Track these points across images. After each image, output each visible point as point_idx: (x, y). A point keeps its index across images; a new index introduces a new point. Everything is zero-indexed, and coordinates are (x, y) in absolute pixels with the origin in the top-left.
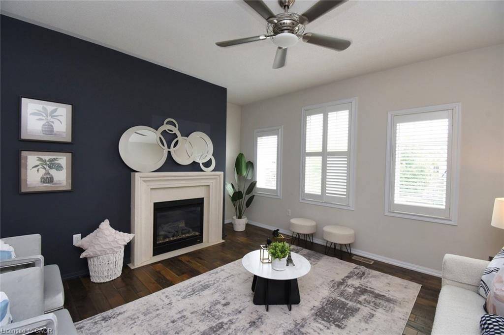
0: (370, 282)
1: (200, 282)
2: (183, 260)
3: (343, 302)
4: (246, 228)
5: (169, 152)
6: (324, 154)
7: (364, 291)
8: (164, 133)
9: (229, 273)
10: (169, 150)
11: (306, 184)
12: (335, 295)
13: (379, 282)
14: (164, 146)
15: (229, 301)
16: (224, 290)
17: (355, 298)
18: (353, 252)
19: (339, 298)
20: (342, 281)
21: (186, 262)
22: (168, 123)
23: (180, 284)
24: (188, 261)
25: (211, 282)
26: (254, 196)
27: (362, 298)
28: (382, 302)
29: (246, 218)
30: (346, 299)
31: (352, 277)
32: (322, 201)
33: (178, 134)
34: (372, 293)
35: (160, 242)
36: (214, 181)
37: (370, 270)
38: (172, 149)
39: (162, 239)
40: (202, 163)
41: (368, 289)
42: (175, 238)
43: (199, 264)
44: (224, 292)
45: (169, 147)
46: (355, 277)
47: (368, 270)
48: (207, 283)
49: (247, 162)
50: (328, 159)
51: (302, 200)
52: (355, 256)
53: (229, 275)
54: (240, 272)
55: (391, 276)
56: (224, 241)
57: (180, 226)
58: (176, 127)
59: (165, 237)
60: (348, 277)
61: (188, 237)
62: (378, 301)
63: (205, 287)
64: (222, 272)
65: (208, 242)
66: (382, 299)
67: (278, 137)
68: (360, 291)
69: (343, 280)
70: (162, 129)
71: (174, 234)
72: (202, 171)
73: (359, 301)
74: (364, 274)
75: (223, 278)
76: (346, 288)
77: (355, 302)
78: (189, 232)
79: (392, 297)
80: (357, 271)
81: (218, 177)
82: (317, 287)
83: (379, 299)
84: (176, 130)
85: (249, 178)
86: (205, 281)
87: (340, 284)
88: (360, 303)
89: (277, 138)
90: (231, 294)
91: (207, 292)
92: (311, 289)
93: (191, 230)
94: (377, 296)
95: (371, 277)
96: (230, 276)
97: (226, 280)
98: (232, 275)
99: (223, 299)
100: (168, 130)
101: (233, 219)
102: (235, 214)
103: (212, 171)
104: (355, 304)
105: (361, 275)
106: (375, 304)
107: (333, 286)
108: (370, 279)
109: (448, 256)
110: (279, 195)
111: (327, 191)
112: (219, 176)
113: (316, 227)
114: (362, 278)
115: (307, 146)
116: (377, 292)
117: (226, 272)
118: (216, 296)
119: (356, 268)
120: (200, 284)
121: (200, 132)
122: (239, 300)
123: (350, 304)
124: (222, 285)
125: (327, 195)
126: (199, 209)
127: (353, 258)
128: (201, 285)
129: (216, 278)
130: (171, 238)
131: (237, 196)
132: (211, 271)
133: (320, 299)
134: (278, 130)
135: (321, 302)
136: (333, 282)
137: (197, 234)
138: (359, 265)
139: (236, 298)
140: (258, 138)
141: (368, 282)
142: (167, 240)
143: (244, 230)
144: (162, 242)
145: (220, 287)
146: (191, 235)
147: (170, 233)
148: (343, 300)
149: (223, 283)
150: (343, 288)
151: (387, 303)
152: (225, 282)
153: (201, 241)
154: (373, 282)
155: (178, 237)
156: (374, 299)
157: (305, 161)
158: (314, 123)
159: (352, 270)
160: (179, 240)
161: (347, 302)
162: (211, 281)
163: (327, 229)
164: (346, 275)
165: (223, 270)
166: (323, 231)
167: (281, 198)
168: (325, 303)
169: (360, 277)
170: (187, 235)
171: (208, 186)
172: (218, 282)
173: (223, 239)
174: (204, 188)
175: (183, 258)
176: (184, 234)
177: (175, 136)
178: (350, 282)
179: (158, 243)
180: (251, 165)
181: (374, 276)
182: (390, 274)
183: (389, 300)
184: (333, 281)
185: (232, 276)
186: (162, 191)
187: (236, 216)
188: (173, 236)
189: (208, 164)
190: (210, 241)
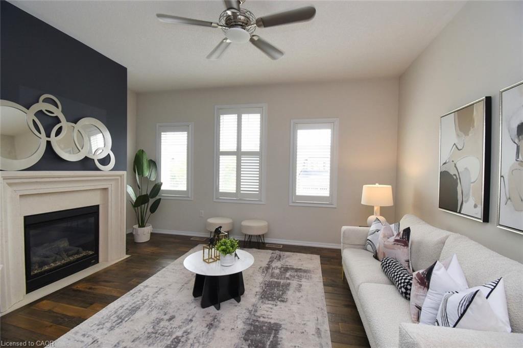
0: (287, 262)
1: (123, 306)
2: (81, 289)
3: (276, 282)
4: (150, 238)
5: (49, 143)
6: (239, 153)
7: (286, 269)
8: (40, 114)
9: (157, 287)
10: (48, 139)
11: (220, 183)
12: (268, 279)
13: (294, 260)
14: (40, 133)
15: (173, 314)
16: (161, 306)
17: (283, 276)
18: (266, 241)
19: (272, 279)
20: (267, 266)
21: (87, 290)
22: (45, 100)
23: (96, 316)
24: (90, 288)
25: (138, 303)
26: (160, 199)
27: (288, 275)
28: (302, 274)
29: (151, 226)
30: (277, 279)
31: (273, 260)
32: (238, 198)
33: (62, 117)
34: (293, 269)
35: (36, 272)
36: (113, 183)
37: (284, 253)
38: (53, 138)
39: (37, 267)
40: (98, 160)
41: (289, 267)
42: (58, 264)
43: (109, 288)
44: (161, 307)
45: (48, 135)
46: (275, 260)
47: (282, 253)
48: (134, 305)
49: (149, 161)
50: (242, 159)
51: (216, 199)
52: (267, 245)
53: (158, 289)
54: (170, 283)
55: (298, 254)
56: (128, 256)
57: (62, 246)
58: (58, 107)
59: (42, 264)
60: (271, 261)
61: (78, 260)
62: (299, 274)
63: (134, 310)
64: (147, 289)
65: (107, 261)
66: (301, 272)
67: (188, 134)
68: (284, 270)
69: (267, 264)
70: (36, 108)
71: (56, 258)
72: (98, 169)
73: (287, 278)
74: (280, 256)
75: (151, 294)
76: (274, 270)
77: (284, 279)
78: (78, 253)
79: (306, 269)
80: (275, 255)
81: (119, 178)
82: (251, 276)
83: (300, 272)
84: (58, 112)
85: (153, 179)
86: (130, 304)
87: (268, 268)
88: (288, 278)
89: (186, 135)
90: (171, 307)
91: (138, 315)
92: (247, 279)
93: (81, 249)
94: (297, 270)
95: (286, 258)
96: (160, 290)
97: (156, 295)
98: (161, 288)
99: (165, 315)
100: (46, 110)
101: (134, 228)
102: (137, 222)
103: (111, 170)
104: (285, 281)
105: (279, 258)
106: (298, 276)
107: (263, 272)
108: (287, 259)
109: (344, 228)
110: (190, 196)
111: (242, 189)
112: (121, 176)
113: (233, 224)
114: (281, 260)
115: (221, 145)
116: (295, 267)
117: (152, 287)
118: (154, 315)
119: (273, 253)
120: (125, 308)
121: (94, 119)
122: (184, 310)
123: (282, 281)
124: (154, 301)
125: (242, 192)
126: (92, 220)
127: (267, 246)
128: (127, 309)
129: (143, 296)
130: (53, 265)
131: (141, 200)
132: (131, 291)
133: (259, 285)
134: (188, 126)
135: (260, 287)
136: (262, 269)
137: (91, 253)
138: (274, 250)
139: (179, 309)
140: (162, 133)
141: (286, 262)
142: (47, 268)
143: (148, 240)
144: (39, 271)
145: (153, 305)
146: (81, 255)
147: (47, 257)
148: (276, 280)
149: (155, 299)
150: (270, 271)
151: (305, 274)
152: (156, 297)
153: (97, 261)
154: (289, 261)
155: (63, 262)
156: (296, 274)
157: (219, 160)
158: (228, 122)
159: (271, 255)
160: (64, 265)
161: (279, 281)
162: (139, 301)
163: (245, 223)
164: (268, 260)
165: (147, 286)
166: (241, 225)
167: (192, 199)
168: (264, 287)
169: (279, 260)
170: (76, 257)
171: (106, 189)
172: (147, 300)
173: (127, 254)
174: (99, 192)
175: (79, 287)
176: (71, 255)
177: (57, 120)
178: (274, 265)
179: (32, 274)
180: (154, 164)
181: (288, 257)
182: (297, 252)
183: (305, 271)
184: (261, 267)
185: (162, 290)
186: (37, 199)
187: (138, 225)
188: (54, 261)
189: (105, 161)
190: (109, 260)
